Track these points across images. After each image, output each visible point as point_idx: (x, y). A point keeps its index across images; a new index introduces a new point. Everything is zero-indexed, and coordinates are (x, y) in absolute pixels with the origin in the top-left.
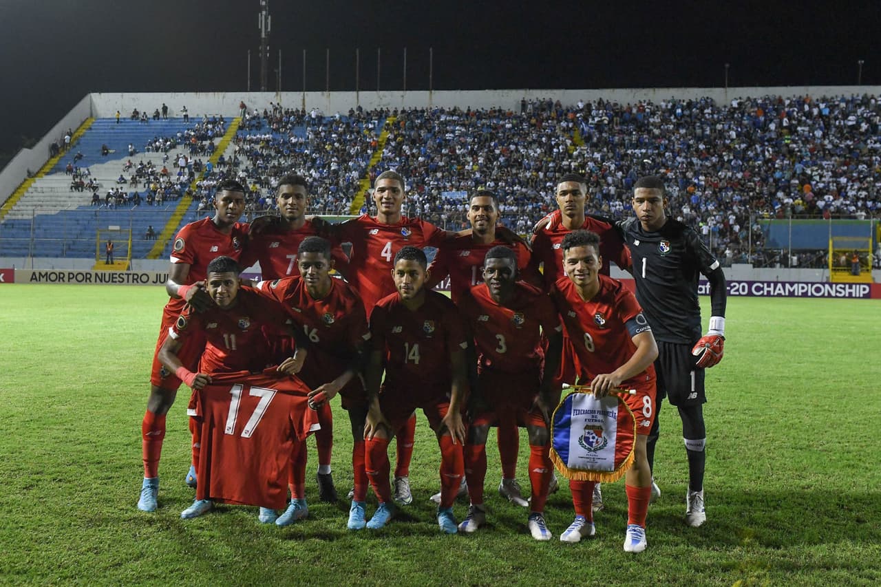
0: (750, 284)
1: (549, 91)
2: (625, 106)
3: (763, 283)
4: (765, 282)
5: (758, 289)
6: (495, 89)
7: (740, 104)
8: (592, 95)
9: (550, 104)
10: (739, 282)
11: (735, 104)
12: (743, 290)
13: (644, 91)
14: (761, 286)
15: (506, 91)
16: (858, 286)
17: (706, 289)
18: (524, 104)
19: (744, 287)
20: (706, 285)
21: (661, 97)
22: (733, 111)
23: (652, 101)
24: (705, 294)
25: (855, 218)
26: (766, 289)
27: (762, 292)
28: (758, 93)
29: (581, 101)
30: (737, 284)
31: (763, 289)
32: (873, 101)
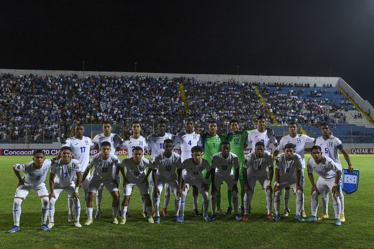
0: (50, 150)
2: (40, 77)
3: (55, 150)
4: (56, 149)
5: (53, 152)
7: (89, 78)
8: (28, 72)
10: (46, 150)
11: (87, 78)
12: (48, 153)
13: (50, 71)
14: (55, 151)
16: (93, 150)
17: (32, 153)
19: (48, 151)
20: (32, 151)
21: (56, 74)
22: (85, 80)
23: (52, 76)
24: (32, 155)
26: (57, 152)
27: (55, 153)
29: (22, 74)
30: (45, 150)
31: (55, 152)
32: (140, 78)
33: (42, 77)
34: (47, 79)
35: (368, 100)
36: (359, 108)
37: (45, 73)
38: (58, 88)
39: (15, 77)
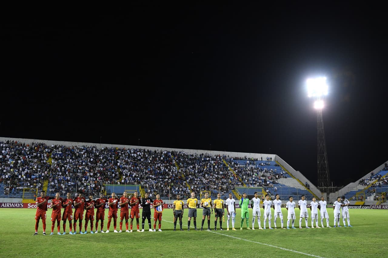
1: (42, 140)
2: (68, 147)
6: (23, 138)
9: (42, 144)
11: (103, 149)
13: (75, 143)
15: (27, 139)
18: (33, 144)
21: (80, 145)
22: (102, 151)
23: (77, 146)
25: (134, 184)
28: (109, 146)
29: (53, 144)
33: (70, 147)
34: (73, 148)
35: (299, 171)
36: (293, 176)
37: (71, 144)
38: (84, 156)
39: (47, 146)
